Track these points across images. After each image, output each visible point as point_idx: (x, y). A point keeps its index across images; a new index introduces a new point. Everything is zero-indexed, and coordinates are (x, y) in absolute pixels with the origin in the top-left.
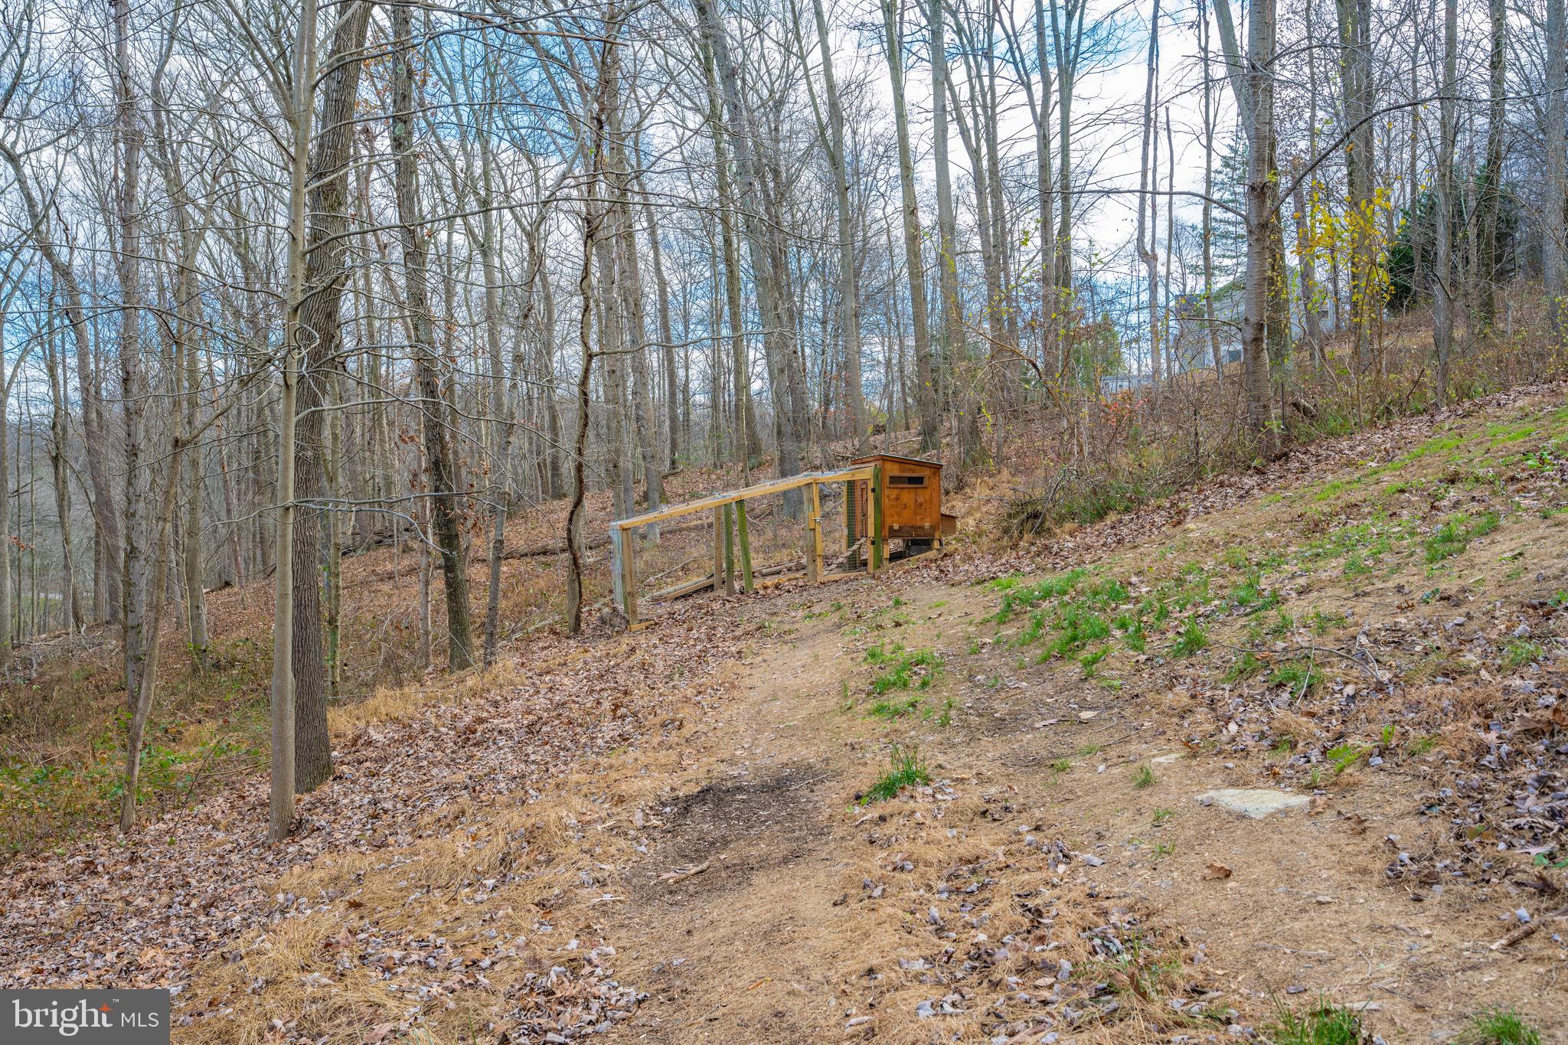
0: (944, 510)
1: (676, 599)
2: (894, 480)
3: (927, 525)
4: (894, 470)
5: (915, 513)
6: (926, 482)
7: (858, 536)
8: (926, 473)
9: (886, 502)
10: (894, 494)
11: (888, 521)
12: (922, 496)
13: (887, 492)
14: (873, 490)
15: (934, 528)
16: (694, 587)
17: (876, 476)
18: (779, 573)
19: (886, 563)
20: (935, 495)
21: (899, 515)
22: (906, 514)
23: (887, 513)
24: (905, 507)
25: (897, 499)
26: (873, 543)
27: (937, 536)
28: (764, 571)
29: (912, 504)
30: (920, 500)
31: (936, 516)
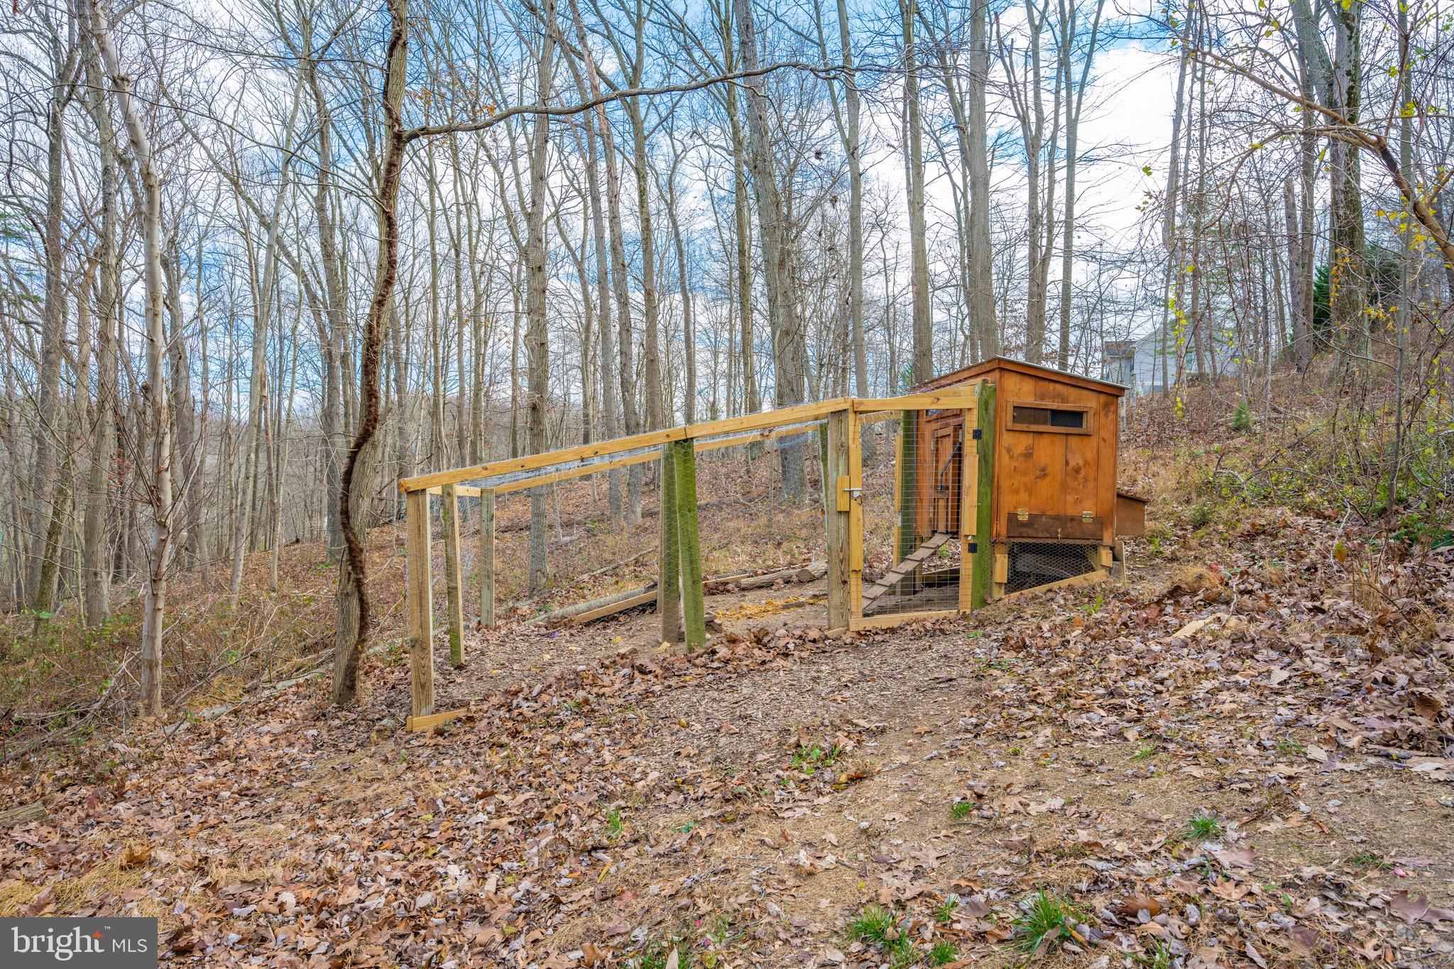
0: (1123, 484)
1: (588, 625)
2: (1021, 413)
3: (1088, 513)
4: (1021, 392)
5: (1064, 488)
6: (1089, 423)
7: (925, 530)
8: (1090, 402)
9: (1004, 462)
10: (1021, 443)
11: (1007, 502)
12: (1081, 452)
13: (1007, 439)
14: (977, 435)
15: (1101, 522)
16: (624, 604)
17: (984, 405)
18: (769, 585)
19: (998, 593)
20: (1106, 452)
21: (1030, 490)
22: (1046, 489)
23: (1005, 485)
24: (1044, 473)
25: (1028, 455)
26: (973, 548)
27: (1107, 540)
28: (745, 582)
29: (1056, 467)
30: (1076, 460)
31: (1108, 497)
